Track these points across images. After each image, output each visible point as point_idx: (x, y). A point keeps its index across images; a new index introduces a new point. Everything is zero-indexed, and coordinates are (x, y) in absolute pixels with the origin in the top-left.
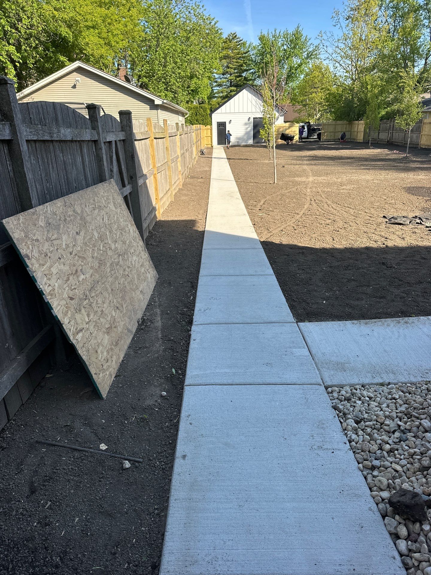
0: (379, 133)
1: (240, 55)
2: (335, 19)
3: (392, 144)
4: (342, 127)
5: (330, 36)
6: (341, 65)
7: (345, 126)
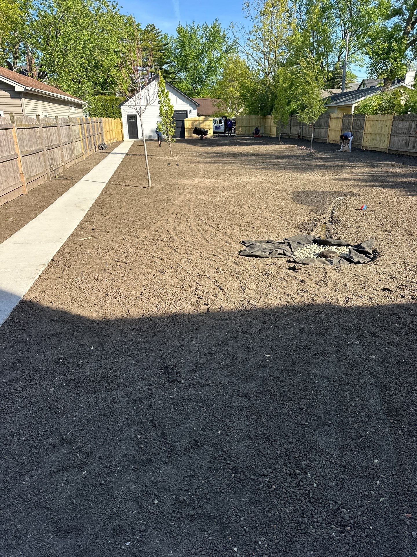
0: (291, 127)
1: (159, 48)
2: (246, 10)
3: (303, 139)
4: (256, 121)
5: (242, 27)
6: (253, 58)
7: (259, 120)
